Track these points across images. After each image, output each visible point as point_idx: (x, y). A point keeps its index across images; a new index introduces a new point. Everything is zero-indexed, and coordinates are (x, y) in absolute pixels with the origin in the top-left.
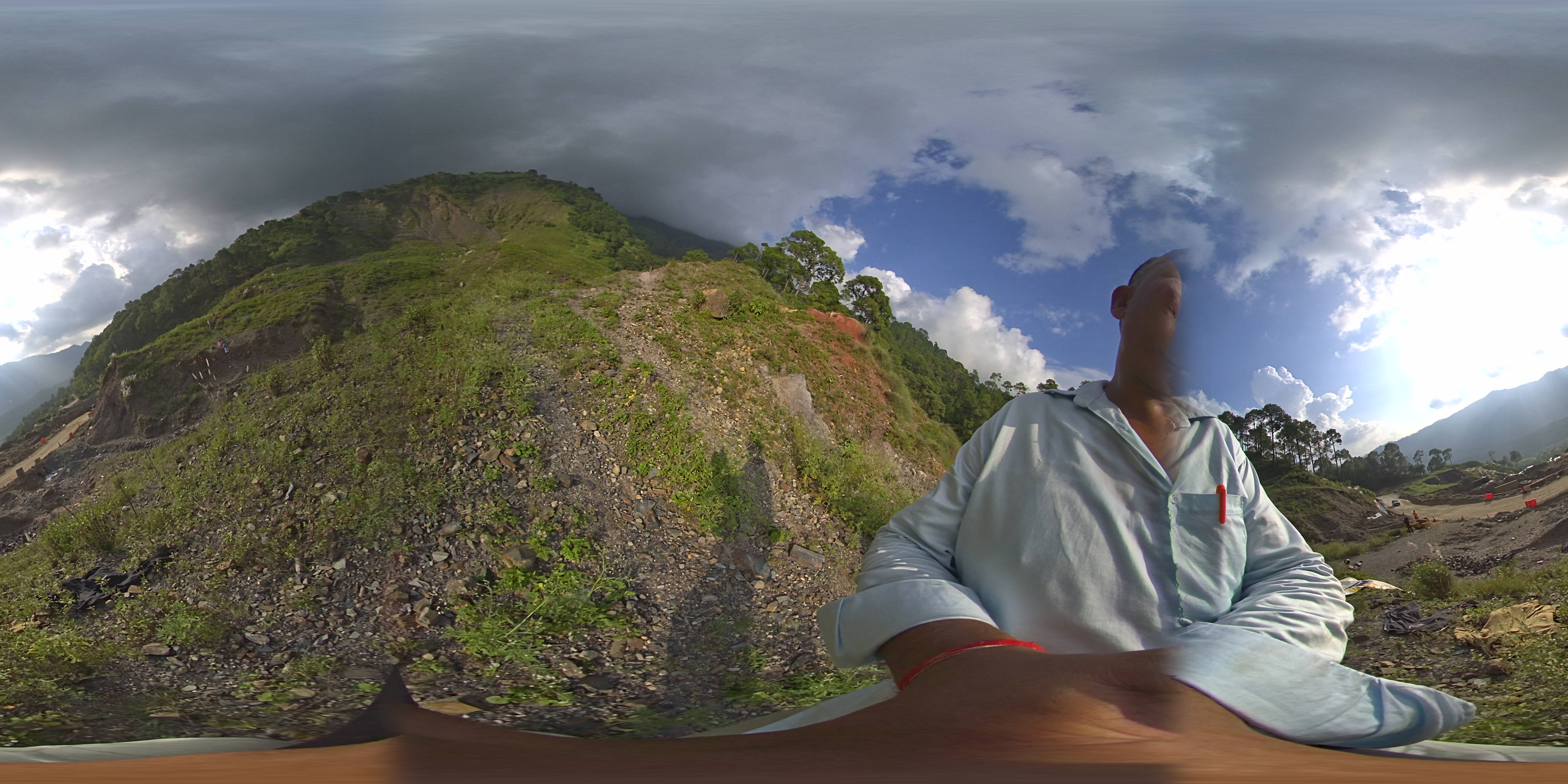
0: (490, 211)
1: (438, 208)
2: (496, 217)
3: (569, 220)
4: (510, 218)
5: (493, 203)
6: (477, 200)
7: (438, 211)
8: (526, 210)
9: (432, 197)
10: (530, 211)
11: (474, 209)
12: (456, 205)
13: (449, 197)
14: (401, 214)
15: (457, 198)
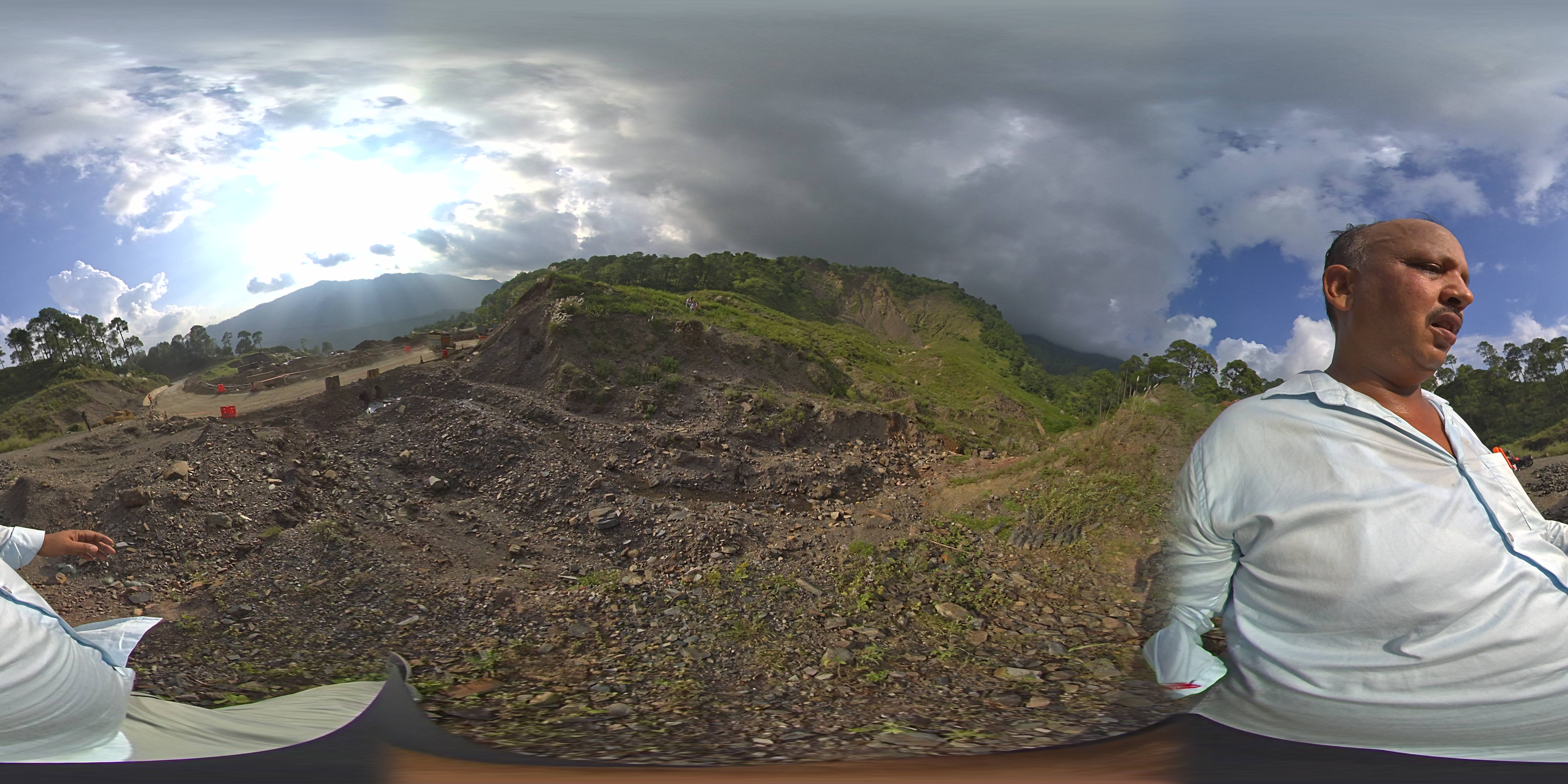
0: (919, 316)
1: (880, 301)
2: (922, 322)
3: (980, 336)
4: (933, 326)
5: (922, 309)
6: (910, 303)
7: (879, 304)
8: (946, 322)
9: (879, 289)
10: (949, 322)
11: (906, 310)
12: (894, 303)
13: (891, 293)
14: (850, 296)
15: (897, 296)
